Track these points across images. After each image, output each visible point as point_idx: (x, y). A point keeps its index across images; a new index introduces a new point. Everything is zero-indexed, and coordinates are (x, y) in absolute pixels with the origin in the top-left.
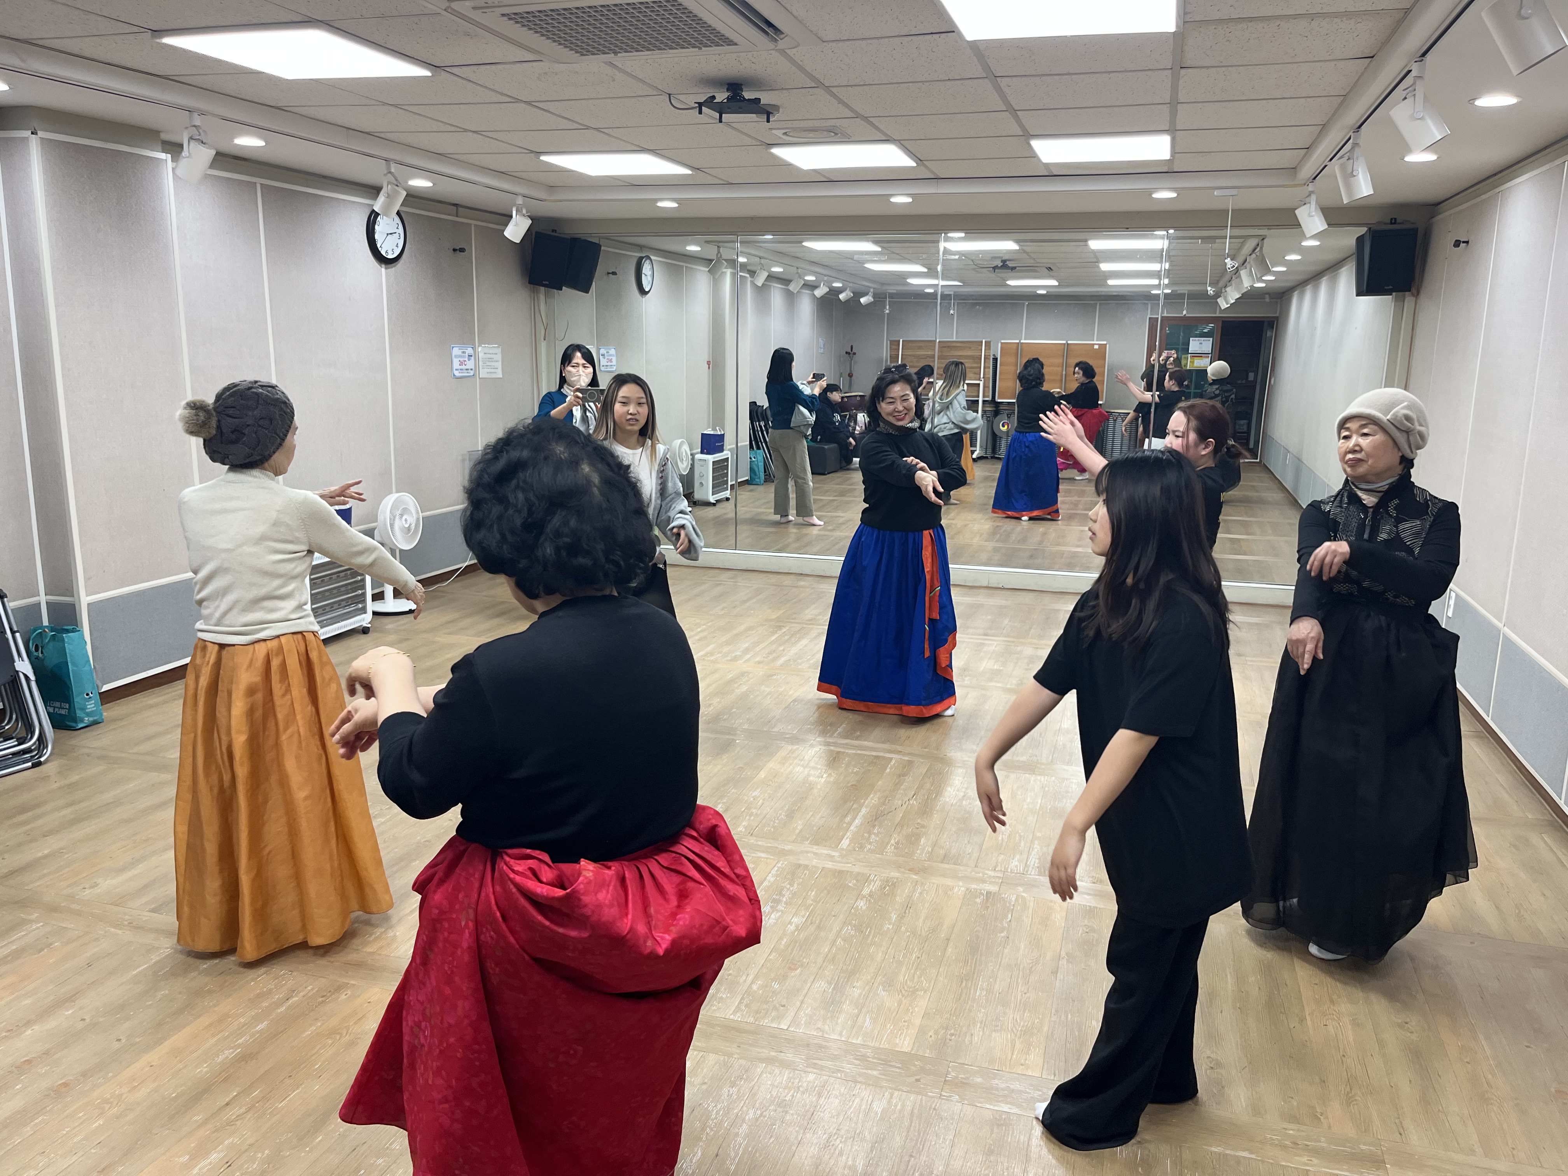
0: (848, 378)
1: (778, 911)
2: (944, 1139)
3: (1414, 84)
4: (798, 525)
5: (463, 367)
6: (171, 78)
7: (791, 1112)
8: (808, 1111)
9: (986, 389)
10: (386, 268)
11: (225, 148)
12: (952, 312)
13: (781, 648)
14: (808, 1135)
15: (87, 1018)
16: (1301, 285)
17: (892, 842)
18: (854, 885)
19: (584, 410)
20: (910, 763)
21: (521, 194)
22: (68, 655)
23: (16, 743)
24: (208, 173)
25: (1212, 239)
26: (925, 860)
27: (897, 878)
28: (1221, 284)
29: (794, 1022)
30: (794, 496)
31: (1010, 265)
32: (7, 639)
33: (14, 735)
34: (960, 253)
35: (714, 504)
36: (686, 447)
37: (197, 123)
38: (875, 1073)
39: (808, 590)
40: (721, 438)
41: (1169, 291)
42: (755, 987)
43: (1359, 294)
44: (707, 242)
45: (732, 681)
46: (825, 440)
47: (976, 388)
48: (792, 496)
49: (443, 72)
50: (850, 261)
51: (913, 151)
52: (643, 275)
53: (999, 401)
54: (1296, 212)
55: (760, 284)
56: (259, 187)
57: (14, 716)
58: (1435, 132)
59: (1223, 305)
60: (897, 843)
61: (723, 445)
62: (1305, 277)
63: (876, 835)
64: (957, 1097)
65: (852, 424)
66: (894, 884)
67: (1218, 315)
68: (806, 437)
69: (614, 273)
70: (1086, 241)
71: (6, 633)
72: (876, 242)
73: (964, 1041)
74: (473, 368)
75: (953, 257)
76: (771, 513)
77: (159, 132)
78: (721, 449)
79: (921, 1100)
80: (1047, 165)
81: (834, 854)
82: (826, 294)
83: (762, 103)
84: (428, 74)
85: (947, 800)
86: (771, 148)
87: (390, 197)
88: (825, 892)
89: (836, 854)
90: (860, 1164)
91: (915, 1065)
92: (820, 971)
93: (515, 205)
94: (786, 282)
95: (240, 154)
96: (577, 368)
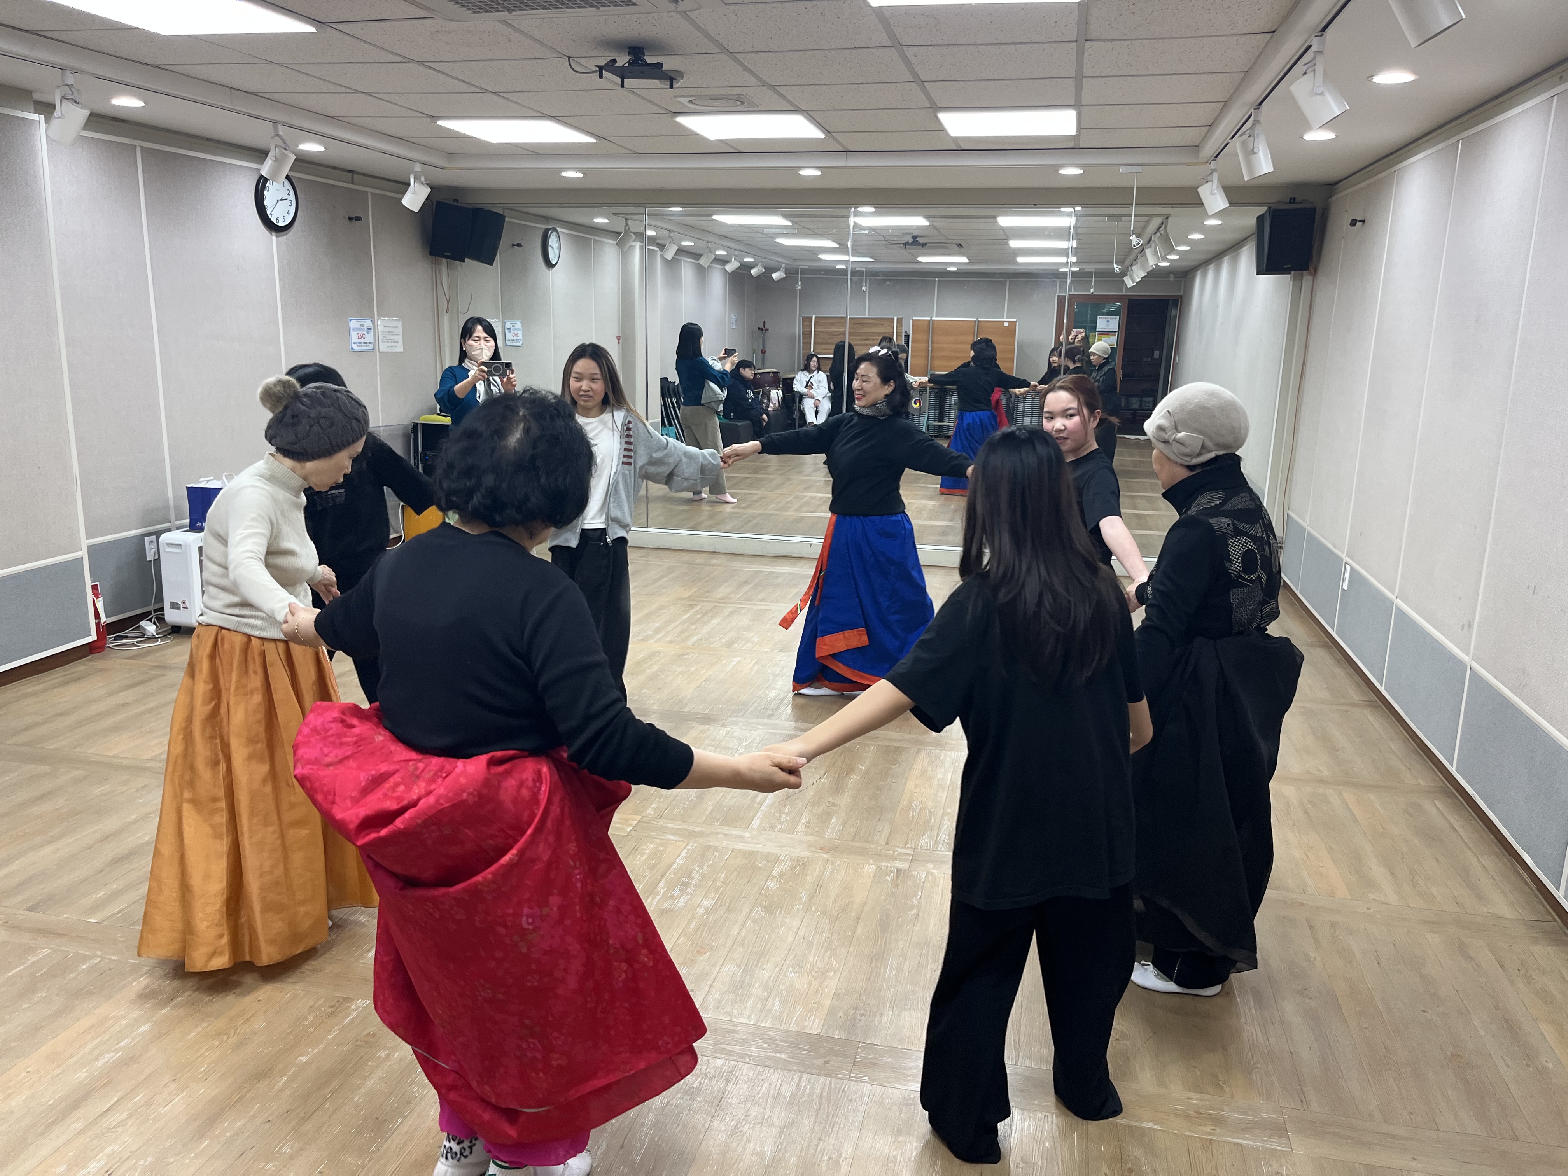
0: (761, 354)
1: (687, 894)
2: (853, 1120)
3: (1314, 59)
4: (712, 503)
5: (362, 340)
6: (41, 33)
7: (699, 1099)
8: (715, 1098)
10: (277, 237)
11: (100, 108)
12: (864, 288)
13: (694, 627)
14: (716, 1123)
16: (1204, 264)
17: (803, 821)
18: (765, 865)
19: (488, 383)
21: (419, 161)
24: (81, 134)
25: (1119, 217)
26: (836, 839)
27: (808, 858)
28: (1127, 263)
31: (921, 242)
34: (871, 229)
37: (71, 82)
38: (783, 1056)
39: (720, 568)
41: (1077, 269)
43: (1259, 273)
44: (615, 214)
46: (738, 417)
49: (329, 29)
50: (760, 235)
51: (821, 123)
52: (549, 248)
54: (1199, 189)
55: (669, 258)
56: (139, 150)
58: (1334, 107)
59: (1130, 283)
60: (808, 822)
62: (1210, 256)
63: (787, 814)
64: (866, 1078)
65: (766, 401)
66: (804, 864)
67: (1124, 293)
68: (718, 413)
69: (519, 245)
70: (995, 217)
72: (786, 216)
73: (874, 1021)
74: (373, 341)
75: (863, 232)
77: (32, 92)
79: (830, 1082)
80: (955, 139)
81: (744, 834)
82: (737, 269)
83: (664, 68)
84: (313, 30)
86: (677, 117)
87: (279, 161)
88: (735, 873)
89: (747, 834)
90: (768, 1150)
91: (824, 1047)
92: (730, 955)
93: (413, 172)
94: (697, 256)
95: (119, 115)
96: (478, 342)
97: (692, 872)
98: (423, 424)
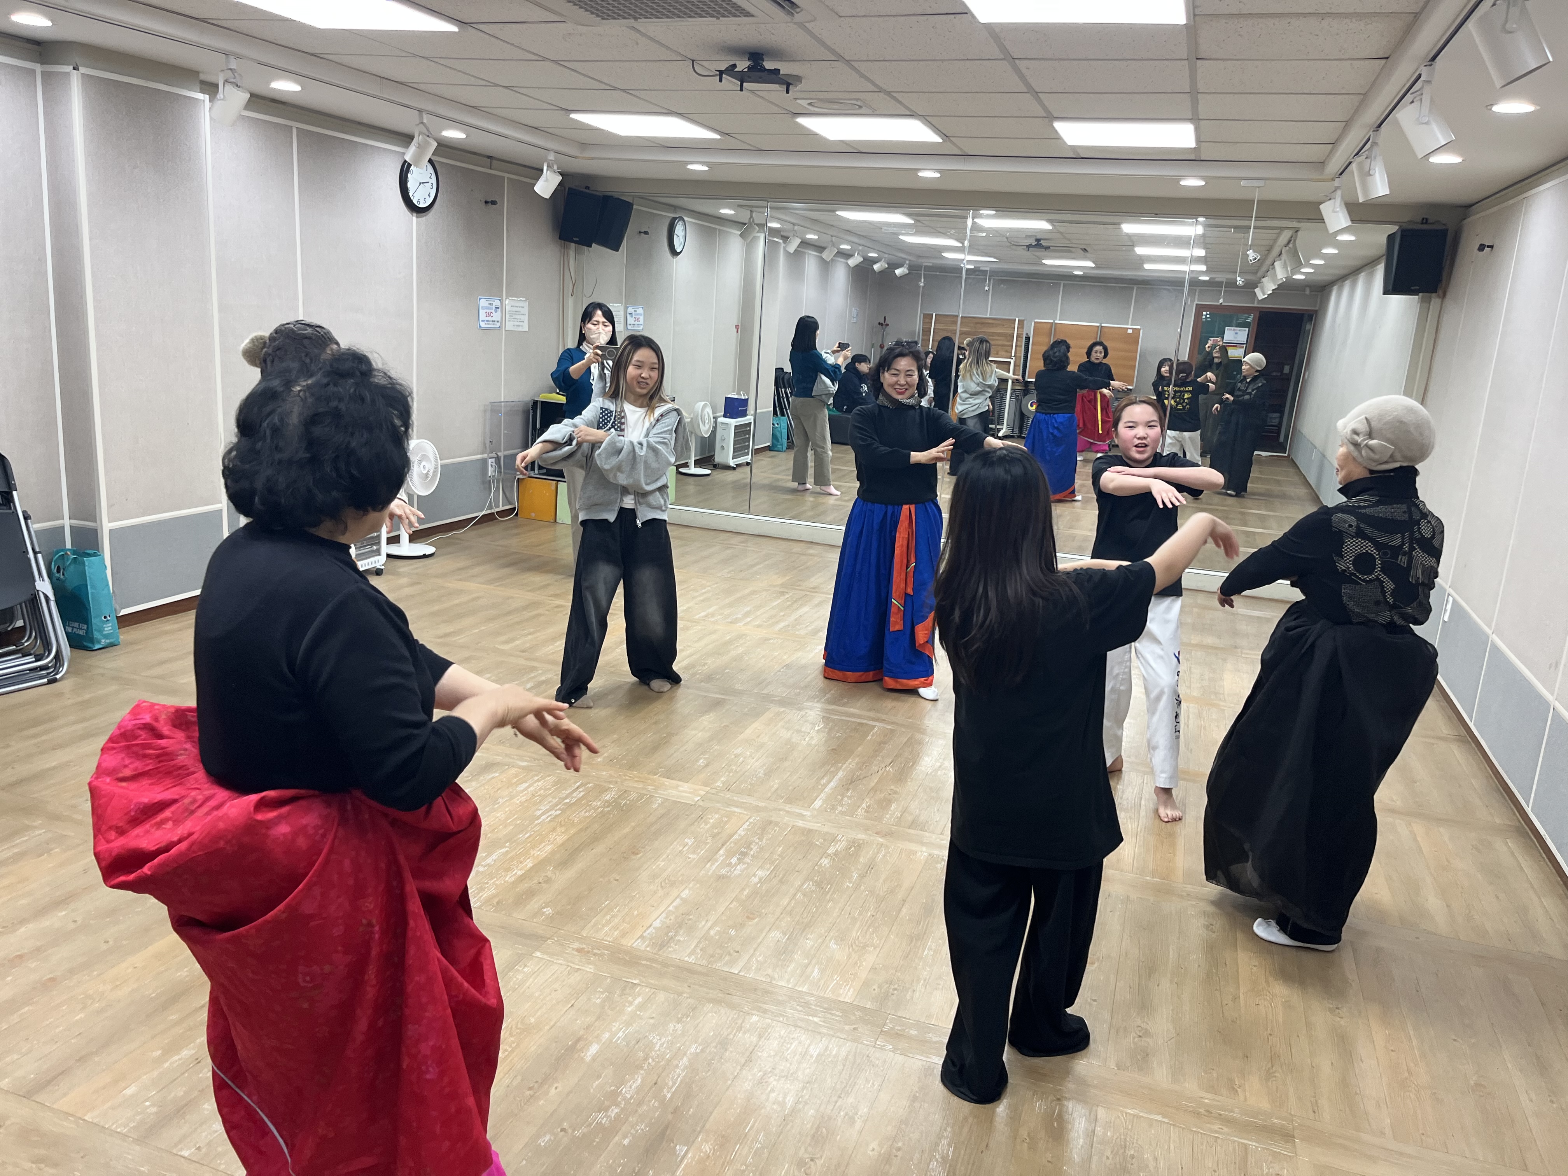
1: (744, 863)
2: (873, 1083)
3: (1423, 88)
4: (814, 493)
5: (490, 319)
6: (209, 21)
7: (731, 1049)
8: (746, 1050)
9: (1017, 368)
10: (417, 217)
11: (260, 90)
12: (987, 288)
14: (744, 1072)
15: (79, 920)
16: (1341, 279)
17: (864, 805)
18: (821, 843)
19: (603, 367)
20: (892, 731)
21: (552, 150)
22: (88, 578)
23: (34, 659)
24: (243, 114)
25: (1244, 229)
26: (893, 825)
27: (863, 840)
28: (1260, 274)
29: (747, 967)
30: (813, 464)
31: (1044, 244)
32: (29, 559)
33: (32, 652)
34: (990, 230)
35: (734, 468)
36: (709, 410)
37: (233, 66)
38: (816, 1019)
39: (816, 558)
40: (746, 401)
41: (1207, 278)
42: (712, 933)
43: (1386, 293)
44: (740, 206)
45: (730, 642)
47: (1006, 366)
48: (811, 464)
49: (470, 29)
50: (884, 232)
51: (938, 128)
52: (675, 236)
53: (1029, 380)
54: (1321, 207)
55: (793, 251)
56: (294, 131)
57: (34, 634)
58: (1440, 138)
59: (1261, 296)
60: (868, 807)
61: (746, 410)
62: (1345, 272)
63: (850, 798)
64: (891, 1047)
66: (859, 845)
67: (1255, 305)
68: (828, 406)
69: (646, 233)
70: (1119, 224)
71: (28, 553)
72: (909, 215)
73: (906, 996)
74: (499, 320)
75: (982, 234)
76: (789, 480)
77: (198, 72)
78: (744, 414)
79: (857, 1047)
80: (1073, 148)
81: (805, 813)
82: (860, 263)
83: (781, 73)
84: (456, 29)
85: (923, 769)
86: (797, 117)
87: (421, 148)
88: (792, 849)
89: (808, 813)
90: (789, 1101)
91: (855, 1015)
92: (777, 922)
93: (546, 160)
94: (820, 249)
95: (277, 97)
96: (597, 326)
97: (751, 844)
98: (542, 402)
